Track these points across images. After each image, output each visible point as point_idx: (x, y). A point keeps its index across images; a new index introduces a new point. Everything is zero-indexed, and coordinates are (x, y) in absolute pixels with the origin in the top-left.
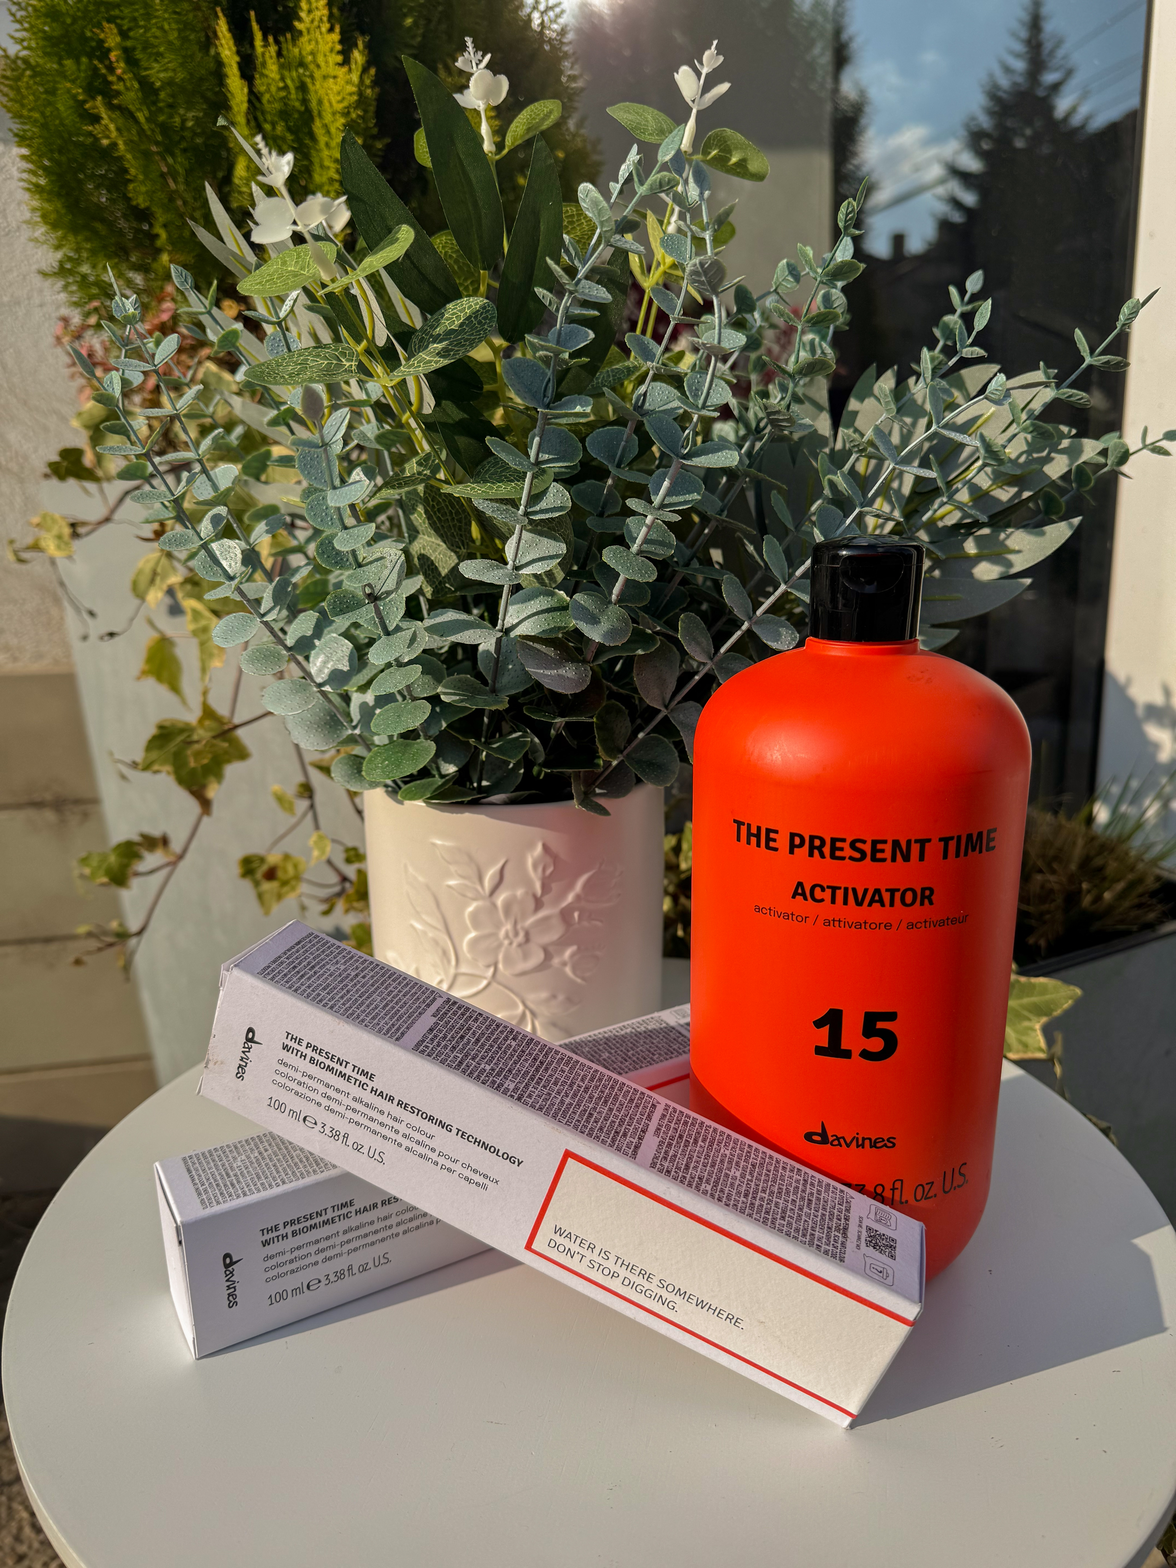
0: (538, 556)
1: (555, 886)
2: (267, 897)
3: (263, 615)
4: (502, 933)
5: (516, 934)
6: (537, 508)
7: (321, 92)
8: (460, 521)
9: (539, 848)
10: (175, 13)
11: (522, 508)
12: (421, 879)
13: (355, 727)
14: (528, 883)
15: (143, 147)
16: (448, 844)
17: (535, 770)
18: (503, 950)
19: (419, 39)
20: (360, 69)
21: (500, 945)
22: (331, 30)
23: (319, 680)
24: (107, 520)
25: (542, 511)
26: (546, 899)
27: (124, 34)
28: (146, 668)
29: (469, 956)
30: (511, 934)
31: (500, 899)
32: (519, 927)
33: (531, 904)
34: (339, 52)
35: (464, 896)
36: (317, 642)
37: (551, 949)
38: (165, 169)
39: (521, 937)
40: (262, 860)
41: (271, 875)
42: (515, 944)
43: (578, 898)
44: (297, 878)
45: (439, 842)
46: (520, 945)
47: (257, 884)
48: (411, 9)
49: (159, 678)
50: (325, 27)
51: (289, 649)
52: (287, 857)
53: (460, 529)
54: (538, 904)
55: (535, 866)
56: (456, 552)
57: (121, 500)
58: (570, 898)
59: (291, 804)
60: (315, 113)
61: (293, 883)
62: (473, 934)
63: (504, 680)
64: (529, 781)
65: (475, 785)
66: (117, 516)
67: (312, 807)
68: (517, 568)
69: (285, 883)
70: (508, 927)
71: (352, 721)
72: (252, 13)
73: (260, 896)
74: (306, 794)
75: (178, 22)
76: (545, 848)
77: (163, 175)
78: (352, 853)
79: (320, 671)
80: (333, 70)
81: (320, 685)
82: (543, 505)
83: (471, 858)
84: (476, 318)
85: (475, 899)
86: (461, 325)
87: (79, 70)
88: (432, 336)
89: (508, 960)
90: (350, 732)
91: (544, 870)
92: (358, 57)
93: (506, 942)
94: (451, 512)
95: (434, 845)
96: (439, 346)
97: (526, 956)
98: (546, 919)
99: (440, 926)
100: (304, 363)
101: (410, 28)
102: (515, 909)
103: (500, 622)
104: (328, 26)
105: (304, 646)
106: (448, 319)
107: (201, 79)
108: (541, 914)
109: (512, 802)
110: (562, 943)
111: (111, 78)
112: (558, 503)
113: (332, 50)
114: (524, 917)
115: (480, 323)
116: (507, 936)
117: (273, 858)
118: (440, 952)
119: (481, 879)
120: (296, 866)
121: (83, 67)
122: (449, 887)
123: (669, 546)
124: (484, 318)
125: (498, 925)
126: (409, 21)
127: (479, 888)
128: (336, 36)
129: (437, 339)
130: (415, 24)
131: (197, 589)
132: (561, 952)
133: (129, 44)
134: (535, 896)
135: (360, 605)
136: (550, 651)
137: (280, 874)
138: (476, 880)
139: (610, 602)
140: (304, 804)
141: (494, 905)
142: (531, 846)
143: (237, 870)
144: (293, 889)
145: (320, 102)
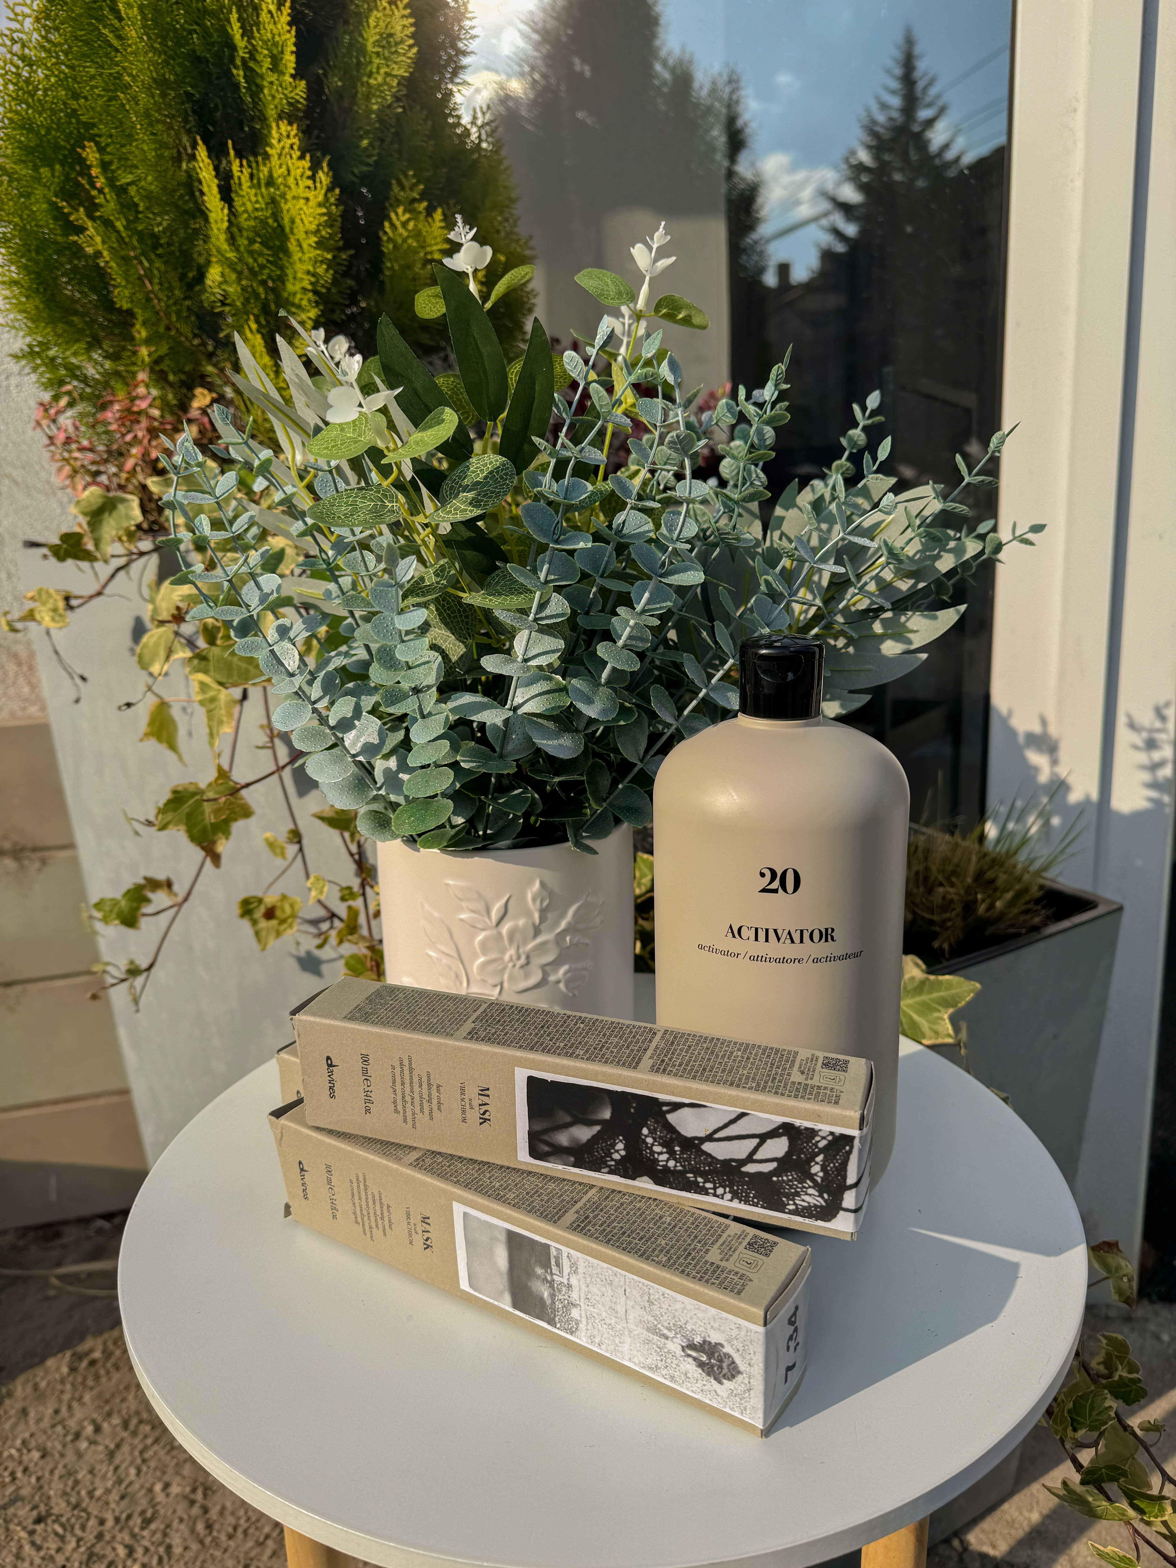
0: (541, 651)
1: (550, 916)
2: (263, 934)
3: (314, 703)
4: (507, 957)
5: (519, 958)
6: (543, 615)
7: (293, 212)
8: (467, 617)
9: (537, 885)
10: (153, 134)
11: (532, 615)
12: (436, 914)
13: (380, 789)
14: (528, 914)
15: (123, 253)
16: (459, 883)
17: (533, 819)
18: (507, 971)
19: (375, 158)
20: (325, 188)
21: (505, 968)
22: (302, 157)
23: (353, 752)
24: (99, 594)
25: (547, 617)
26: (542, 927)
27: (101, 150)
28: (149, 730)
29: (478, 978)
30: (514, 958)
31: (505, 928)
32: (521, 951)
33: (531, 932)
34: (308, 178)
35: (474, 927)
36: (356, 722)
37: (547, 969)
38: (142, 272)
39: (523, 960)
40: (260, 901)
41: (270, 914)
42: (518, 965)
43: (569, 924)
44: (294, 916)
45: (451, 882)
46: (522, 967)
47: (254, 922)
48: (367, 132)
49: (159, 739)
50: (296, 154)
51: (332, 728)
52: (284, 897)
53: (467, 623)
54: (537, 932)
55: (534, 900)
56: (463, 642)
57: (113, 576)
58: (563, 925)
59: (283, 849)
60: (287, 230)
61: (290, 921)
62: (482, 959)
63: (510, 747)
64: (527, 829)
65: (481, 833)
66: (107, 591)
67: (301, 850)
68: (526, 661)
69: (282, 921)
70: (512, 952)
71: (376, 783)
72: (230, 142)
73: (257, 934)
74: (296, 840)
75: (155, 142)
76: (542, 884)
77: (140, 278)
78: (347, 892)
79: (354, 744)
80: (301, 191)
81: (354, 756)
82: (548, 612)
83: (479, 894)
84: (497, 473)
85: (483, 930)
86: (486, 478)
87: (53, 176)
88: (461, 486)
89: (512, 979)
90: (375, 793)
91: (542, 902)
92: (324, 177)
93: (511, 964)
94: (459, 611)
95: (447, 885)
96: (470, 495)
97: (527, 976)
98: (544, 943)
99: (454, 954)
100: (354, 504)
101: (366, 149)
102: (518, 936)
103: (509, 702)
104: (298, 153)
105: (345, 725)
106: (473, 472)
107: (174, 191)
108: (539, 940)
109: (515, 847)
110: (556, 963)
111: (94, 193)
112: (560, 611)
113: (302, 176)
114: (525, 942)
115: (502, 478)
116: (511, 960)
117: (270, 899)
118: (453, 976)
119: (488, 912)
120: (292, 906)
121: (57, 174)
122: (461, 920)
123: (646, 641)
124: (506, 474)
125: (503, 951)
126: (365, 143)
127: (487, 920)
128: (306, 163)
129: (466, 489)
130: (371, 144)
131: (204, 663)
132: (556, 971)
133: (107, 158)
134: (534, 925)
135: (405, 696)
136: (551, 725)
137: (278, 913)
138: (485, 913)
139: (600, 684)
140: (292, 849)
141: (500, 935)
142: (530, 882)
143: (237, 910)
144: (291, 926)
145: (293, 222)
